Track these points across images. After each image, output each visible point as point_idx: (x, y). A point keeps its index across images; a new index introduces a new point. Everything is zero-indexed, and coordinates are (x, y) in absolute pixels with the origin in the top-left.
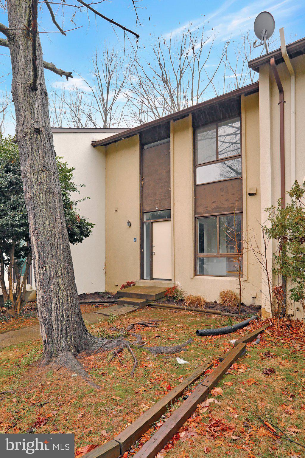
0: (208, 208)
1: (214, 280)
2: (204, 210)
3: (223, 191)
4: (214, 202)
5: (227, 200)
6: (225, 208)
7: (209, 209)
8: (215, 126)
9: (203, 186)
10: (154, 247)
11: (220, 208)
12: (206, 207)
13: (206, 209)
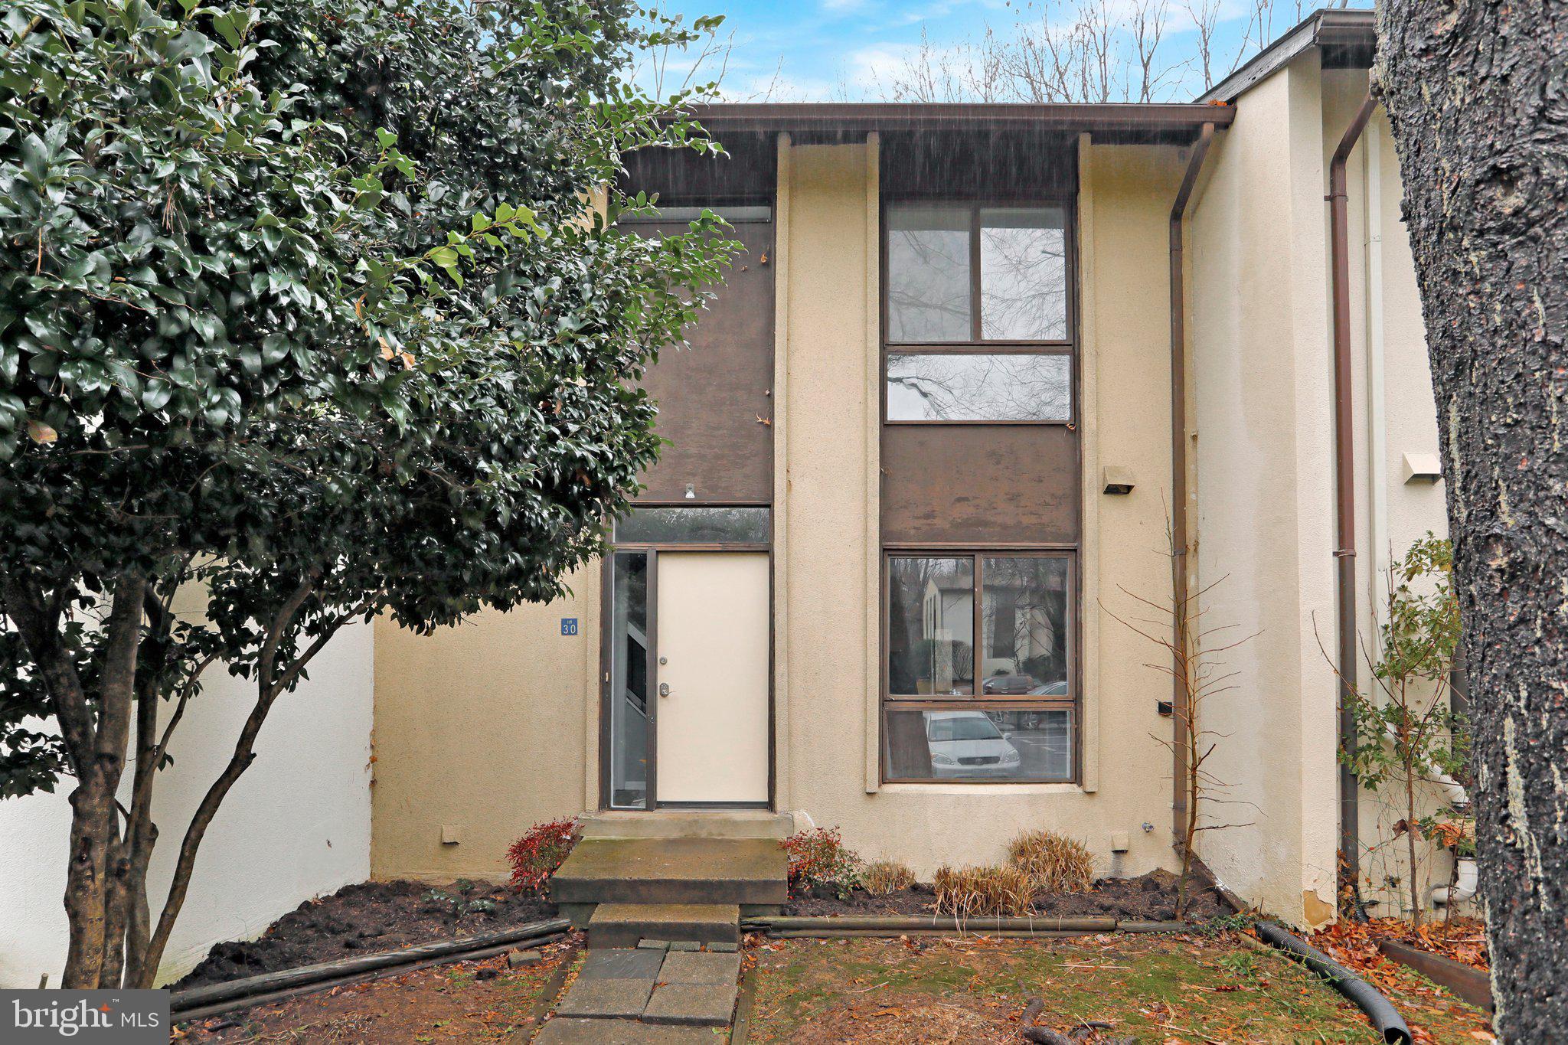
0: (936, 521)
1: (968, 796)
2: (918, 523)
3: (998, 463)
4: (959, 500)
5: (1013, 498)
6: (1005, 527)
7: (939, 523)
8: (965, 215)
9: (913, 431)
10: (664, 662)
11: (985, 524)
12: (928, 516)
13: (929, 521)
